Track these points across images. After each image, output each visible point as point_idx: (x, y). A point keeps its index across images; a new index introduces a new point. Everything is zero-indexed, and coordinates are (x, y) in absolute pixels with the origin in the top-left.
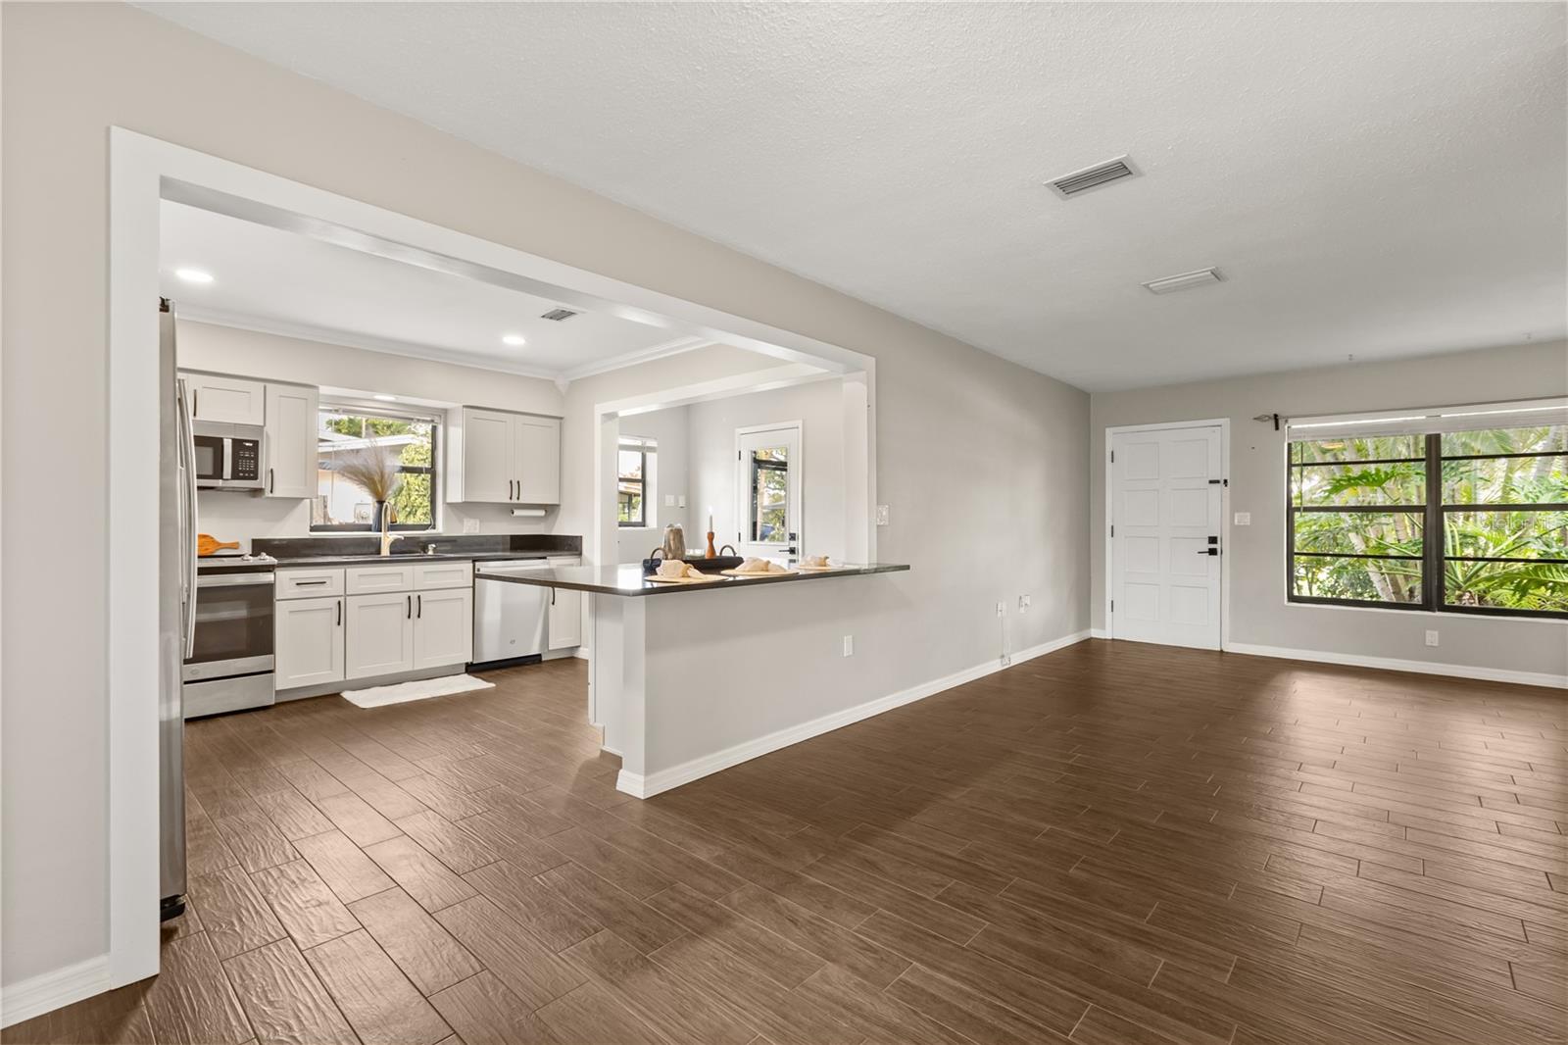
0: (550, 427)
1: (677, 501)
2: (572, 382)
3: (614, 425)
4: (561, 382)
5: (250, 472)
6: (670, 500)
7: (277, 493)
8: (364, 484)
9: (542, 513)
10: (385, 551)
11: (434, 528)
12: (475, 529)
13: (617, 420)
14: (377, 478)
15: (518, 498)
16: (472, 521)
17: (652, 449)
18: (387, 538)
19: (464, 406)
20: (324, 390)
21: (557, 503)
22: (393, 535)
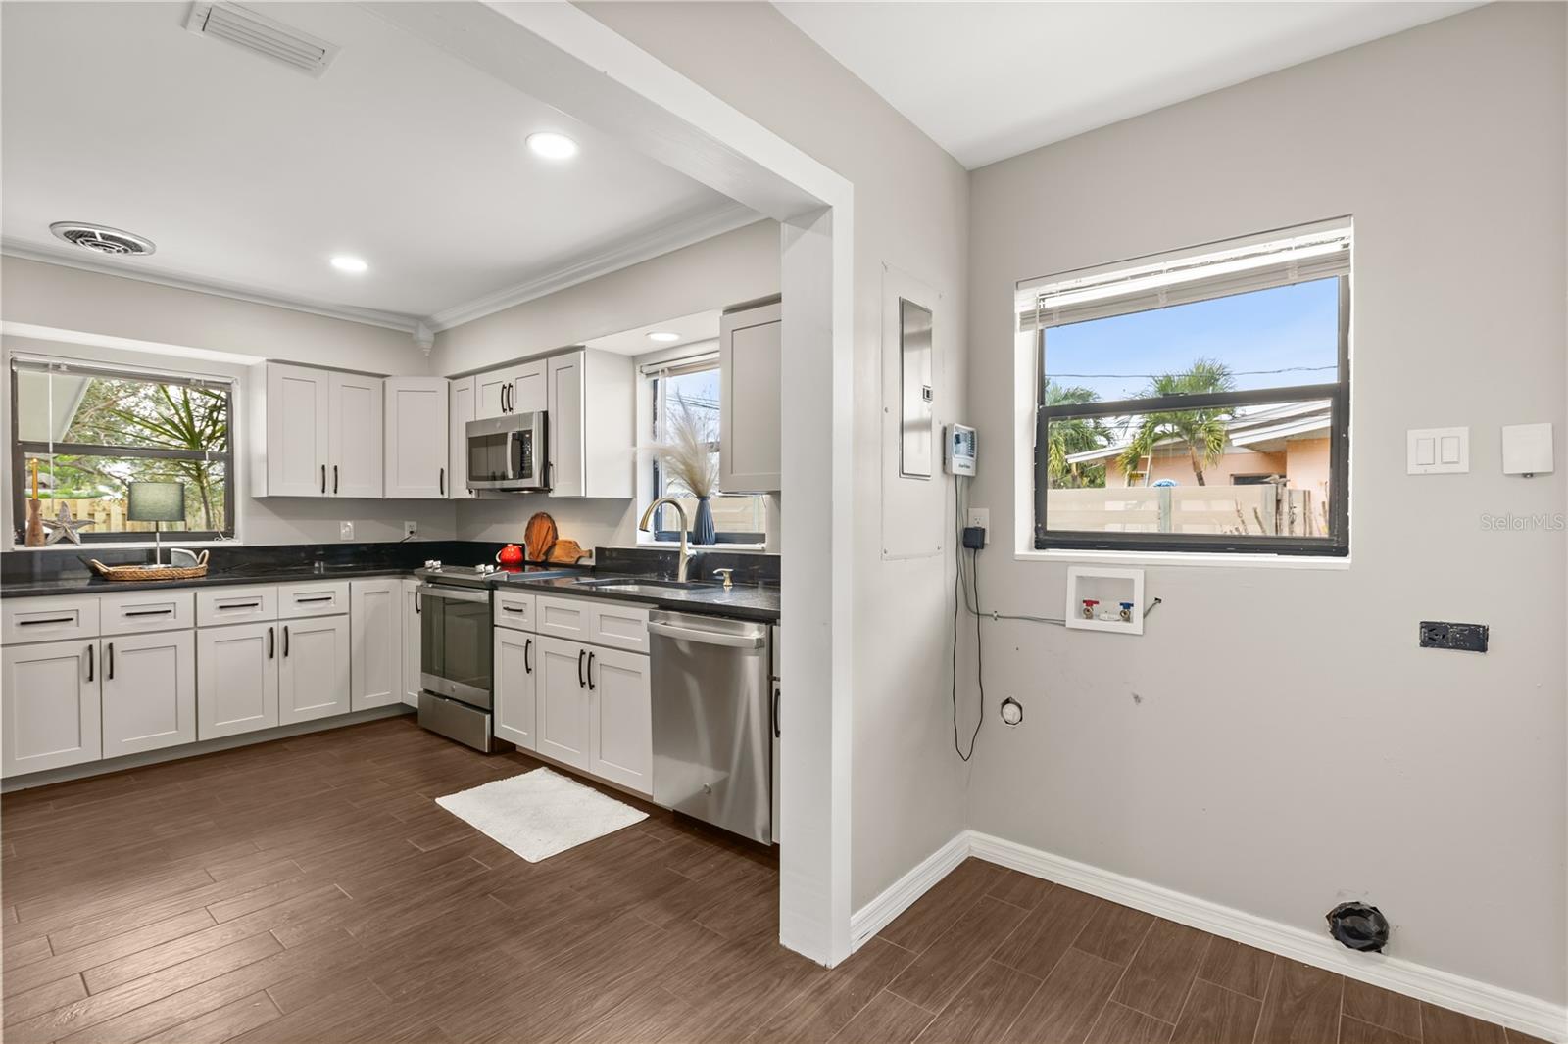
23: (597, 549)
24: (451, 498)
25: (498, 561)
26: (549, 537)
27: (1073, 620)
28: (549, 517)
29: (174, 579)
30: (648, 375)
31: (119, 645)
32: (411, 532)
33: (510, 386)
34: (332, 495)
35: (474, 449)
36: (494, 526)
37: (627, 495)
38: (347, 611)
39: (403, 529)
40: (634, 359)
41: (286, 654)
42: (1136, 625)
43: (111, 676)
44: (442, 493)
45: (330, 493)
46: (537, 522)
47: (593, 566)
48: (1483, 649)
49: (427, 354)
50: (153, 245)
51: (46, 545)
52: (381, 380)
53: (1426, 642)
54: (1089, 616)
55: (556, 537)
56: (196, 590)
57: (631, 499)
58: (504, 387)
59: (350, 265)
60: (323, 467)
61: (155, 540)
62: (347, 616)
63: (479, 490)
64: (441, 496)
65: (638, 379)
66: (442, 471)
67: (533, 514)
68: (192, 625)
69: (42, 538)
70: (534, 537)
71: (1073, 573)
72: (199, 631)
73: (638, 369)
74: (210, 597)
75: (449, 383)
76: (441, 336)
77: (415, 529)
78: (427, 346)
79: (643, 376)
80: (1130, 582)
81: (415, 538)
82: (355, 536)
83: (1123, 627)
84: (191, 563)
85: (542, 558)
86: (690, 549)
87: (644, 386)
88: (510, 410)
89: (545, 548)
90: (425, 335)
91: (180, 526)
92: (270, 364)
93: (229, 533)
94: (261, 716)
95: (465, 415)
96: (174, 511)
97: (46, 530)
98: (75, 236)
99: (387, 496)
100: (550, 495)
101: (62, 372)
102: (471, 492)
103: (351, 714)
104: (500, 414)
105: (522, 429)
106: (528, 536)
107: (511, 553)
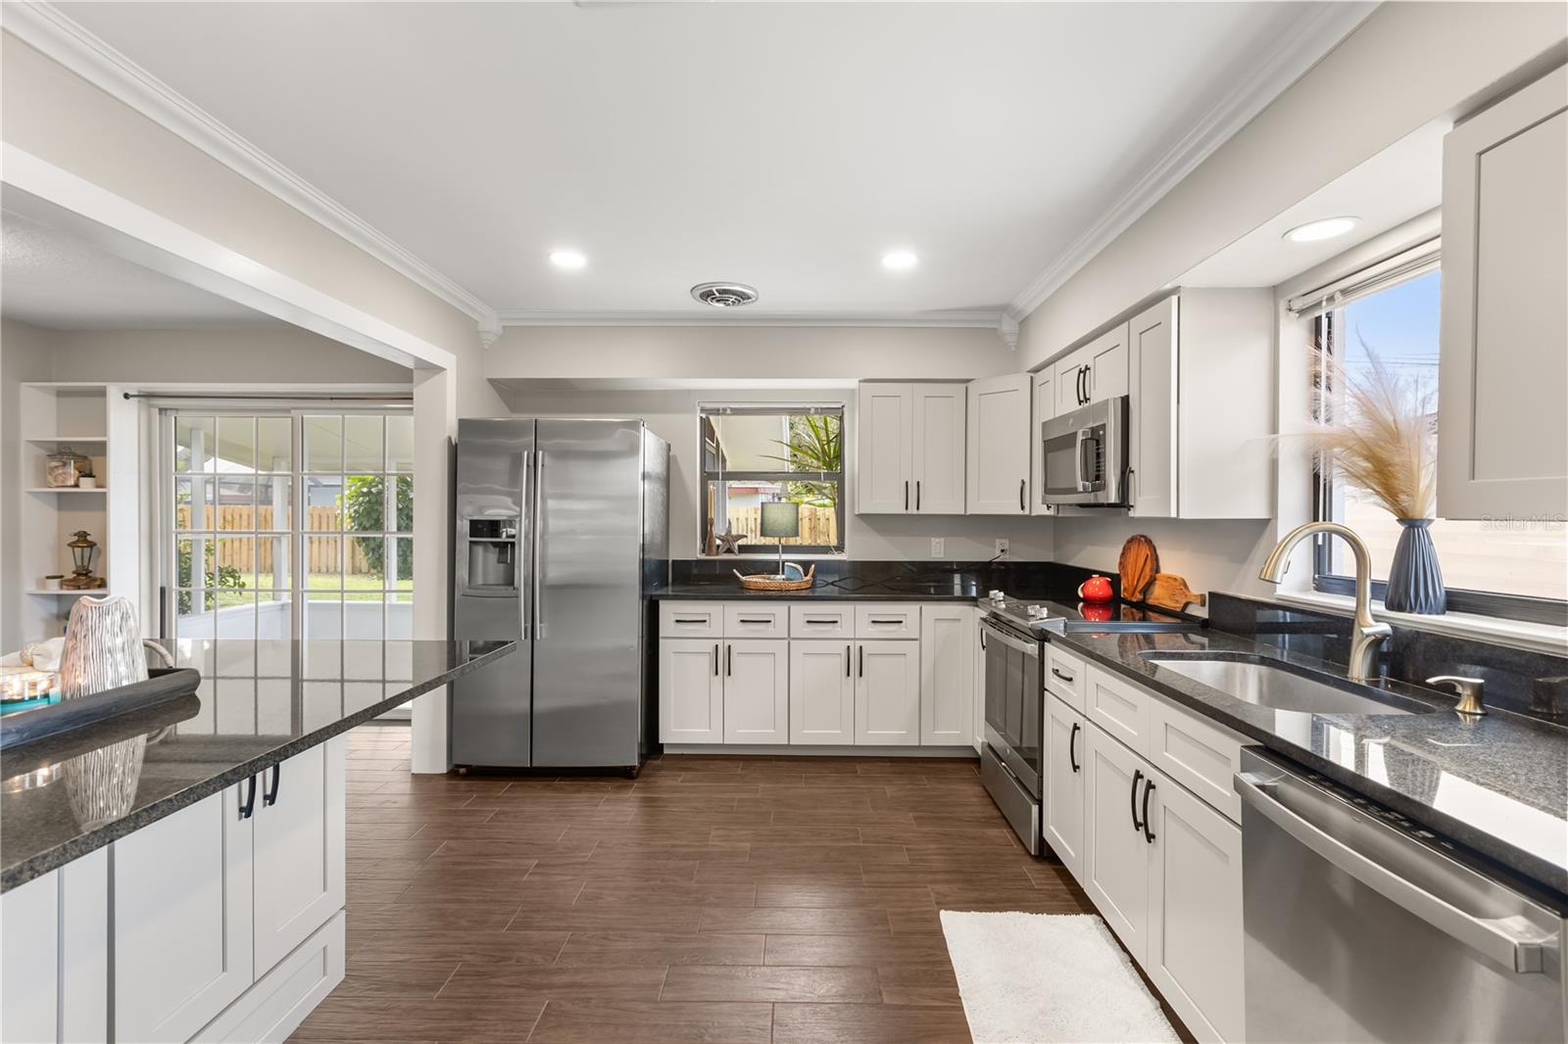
23: (1210, 593)
24: (1033, 514)
25: (1081, 595)
26: (1148, 569)
28: (1149, 542)
29: (781, 590)
30: (1302, 312)
31: (736, 647)
32: (1002, 551)
33: (1087, 368)
34: (915, 512)
35: (1049, 455)
36: (1089, 547)
37: (1260, 513)
38: (918, 637)
39: (995, 547)
40: (1275, 291)
41: (861, 675)
43: (729, 674)
44: (1023, 508)
45: (912, 510)
46: (1134, 547)
47: (1205, 620)
49: (1013, 349)
50: (756, 292)
51: (717, 554)
52: (964, 386)
55: (1157, 570)
56: (789, 603)
57: (1268, 521)
58: (1080, 372)
59: (900, 261)
60: (907, 483)
61: (778, 552)
62: (918, 642)
63: (1058, 505)
64: (1021, 512)
65: (1282, 321)
66: (1023, 482)
67: (1129, 537)
68: (786, 636)
69: (714, 549)
70: (1129, 567)
72: (792, 642)
73: (1283, 306)
74: (802, 610)
75: (1032, 378)
76: (1024, 323)
77: (1006, 547)
78: (1011, 340)
79: (1295, 315)
81: (1007, 558)
82: (945, 554)
84: (798, 576)
85: (1138, 597)
86: (1377, 618)
87: (1294, 334)
88: (1087, 400)
89: (1141, 585)
90: (1008, 327)
91: (792, 541)
92: (861, 384)
93: (840, 548)
94: (839, 732)
95: (1047, 412)
96: (788, 529)
97: (718, 542)
98: (707, 295)
99: (968, 513)
100: (1131, 514)
101: (729, 415)
102: (1049, 508)
103: (920, 747)
104: (1076, 406)
105: (1095, 425)
106: (1122, 564)
107: (1096, 587)
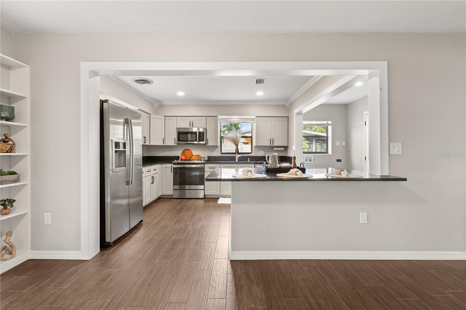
0: (284, 120)
1: (341, 144)
2: (290, 104)
3: (301, 117)
4: (287, 105)
5: (203, 139)
6: (338, 143)
7: (209, 145)
8: (232, 141)
9: (283, 149)
10: (237, 160)
11: (252, 154)
12: (263, 154)
13: (302, 115)
14: (236, 140)
15: (273, 144)
16: (262, 152)
17: (329, 124)
18: (238, 156)
19: (256, 117)
20: (219, 117)
21: (287, 145)
22: (239, 155)
23: (208, 156)
27: (305, 162)
35: (180, 134)
38: (158, 172)
42: (312, 162)
46: (186, 151)
48: (341, 161)
52: (149, 115)
53: (337, 161)
54: (310, 161)
60: (144, 137)
62: (158, 174)
66: (163, 139)
71: (305, 156)
75: (165, 117)
80: (311, 157)
83: (310, 162)
85: (189, 159)
88: (193, 126)
99: (150, 145)
104: (189, 127)
106: (182, 154)
